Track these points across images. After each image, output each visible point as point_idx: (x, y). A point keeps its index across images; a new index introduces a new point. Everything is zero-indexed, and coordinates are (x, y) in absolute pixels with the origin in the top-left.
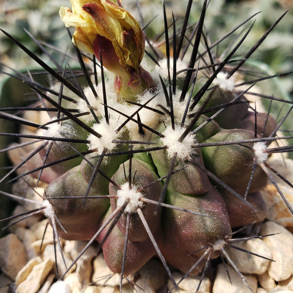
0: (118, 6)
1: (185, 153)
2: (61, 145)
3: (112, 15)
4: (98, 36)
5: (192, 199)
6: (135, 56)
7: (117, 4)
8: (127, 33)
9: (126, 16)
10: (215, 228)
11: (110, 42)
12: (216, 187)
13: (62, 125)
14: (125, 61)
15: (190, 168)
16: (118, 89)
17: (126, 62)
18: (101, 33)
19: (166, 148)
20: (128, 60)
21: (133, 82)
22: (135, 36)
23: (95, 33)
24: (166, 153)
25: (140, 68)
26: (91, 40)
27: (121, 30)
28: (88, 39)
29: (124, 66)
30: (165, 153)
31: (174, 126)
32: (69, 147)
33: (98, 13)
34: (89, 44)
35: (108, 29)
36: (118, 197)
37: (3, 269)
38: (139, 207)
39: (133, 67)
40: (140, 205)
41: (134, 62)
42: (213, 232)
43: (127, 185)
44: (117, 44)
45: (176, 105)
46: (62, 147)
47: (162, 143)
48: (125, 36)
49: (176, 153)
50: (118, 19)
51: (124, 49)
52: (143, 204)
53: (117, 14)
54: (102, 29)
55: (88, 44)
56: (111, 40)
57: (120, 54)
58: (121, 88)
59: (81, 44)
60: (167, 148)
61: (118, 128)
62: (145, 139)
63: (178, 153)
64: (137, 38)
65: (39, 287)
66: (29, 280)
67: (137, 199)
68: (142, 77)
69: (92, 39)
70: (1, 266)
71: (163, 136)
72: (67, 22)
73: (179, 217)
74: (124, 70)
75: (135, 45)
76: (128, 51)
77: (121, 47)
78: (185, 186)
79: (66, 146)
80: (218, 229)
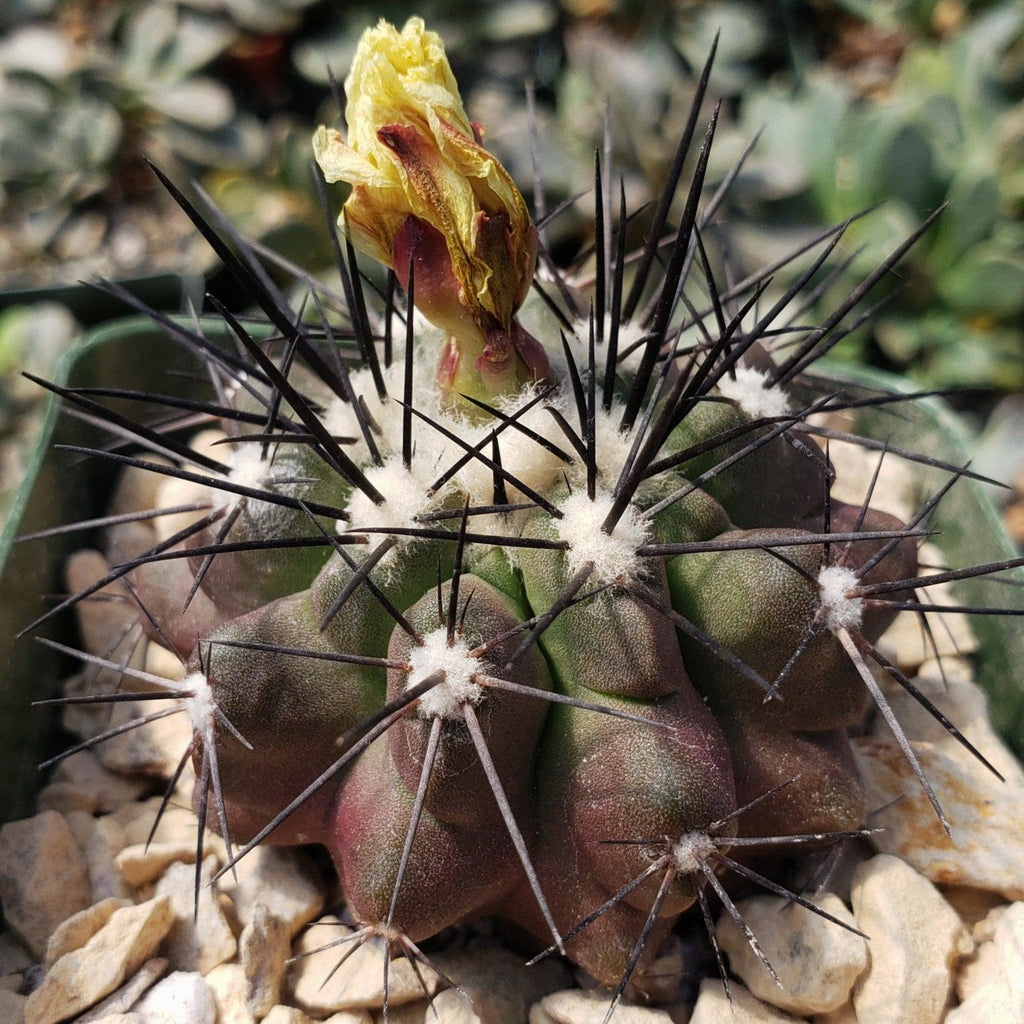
0: (473, 141)
1: (616, 567)
2: (261, 521)
3: (454, 163)
4: (412, 219)
5: (625, 708)
6: (504, 286)
7: (471, 137)
8: (488, 218)
9: (491, 171)
10: (682, 789)
11: (440, 239)
12: (705, 699)
13: (271, 464)
14: (476, 295)
15: (629, 610)
16: (447, 378)
17: (478, 299)
18: (420, 211)
19: (563, 547)
20: (483, 292)
21: (493, 359)
22: (511, 231)
23: (403, 209)
24: (563, 562)
25: (516, 326)
26: (388, 226)
27: (473, 207)
28: (382, 224)
29: (472, 310)
30: (561, 561)
31: (594, 489)
32: (283, 531)
33: (417, 153)
34: (382, 236)
35: (438, 200)
36: (411, 668)
37: (10, 916)
38: (469, 701)
39: (496, 316)
40: (472, 697)
41: (499, 303)
42: (677, 802)
43: (443, 633)
44: (458, 245)
45: (607, 438)
46: (263, 529)
47: (555, 532)
48: (483, 225)
49: (592, 564)
50: (468, 177)
51: (476, 262)
52: (482, 694)
53: (468, 164)
54: (424, 198)
55: (379, 236)
56: (443, 232)
57: (464, 274)
58: (457, 378)
59: (361, 233)
60: (568, 548)
61: (434, 481)
62: (509, 525)
63: (598, 562)
64: (514, 236)
65: (120, 978)
66: (93, 950)
67: (466, 674)
68: (520, 350)
69: (392, 222)
70: (4, 903)
71: (559, 515)
72: (331, 167)
73: (585, 761)
74: (470, 319)
75: (506, 257)
76: (487, 267)
77: (469, 255)
78: (610, 664)
79: (277, 526)
80: (691, 794)
